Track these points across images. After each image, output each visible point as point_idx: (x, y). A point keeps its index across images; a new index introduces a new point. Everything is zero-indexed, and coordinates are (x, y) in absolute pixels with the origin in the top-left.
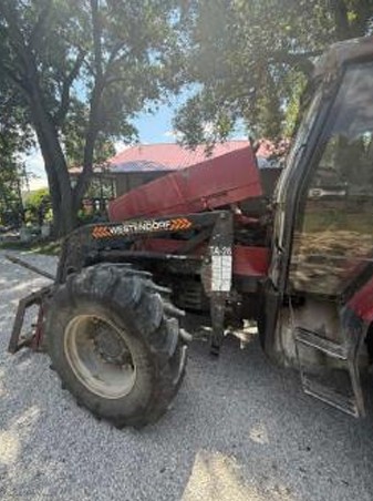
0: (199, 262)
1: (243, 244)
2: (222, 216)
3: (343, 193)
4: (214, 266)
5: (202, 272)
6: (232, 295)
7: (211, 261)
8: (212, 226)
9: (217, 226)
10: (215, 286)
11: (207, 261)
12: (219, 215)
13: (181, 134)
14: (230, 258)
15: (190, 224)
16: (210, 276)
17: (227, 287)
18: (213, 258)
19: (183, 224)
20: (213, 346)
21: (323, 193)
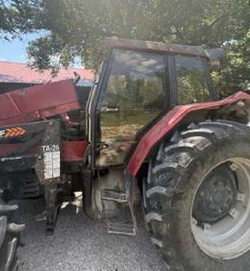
0: (34, 159)
1: (70, 140)
2: (51, 123)
3: (116, 110)
4: (46, 160)
5: (36, 166)
6: (61, 179)
7: (43, 157)
8: (43, 131)
9: (47, 131)
10: (48, 176)
11: (40, 157)
12: (48, 123)
13: (33, 59)
14: (59, 152)
15: (24, 131)
16: (43, 168)
17: (57, 174)
18: (45, 154)
19: (18, 131)
20: (48, 224)
21: (108, 110)
